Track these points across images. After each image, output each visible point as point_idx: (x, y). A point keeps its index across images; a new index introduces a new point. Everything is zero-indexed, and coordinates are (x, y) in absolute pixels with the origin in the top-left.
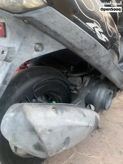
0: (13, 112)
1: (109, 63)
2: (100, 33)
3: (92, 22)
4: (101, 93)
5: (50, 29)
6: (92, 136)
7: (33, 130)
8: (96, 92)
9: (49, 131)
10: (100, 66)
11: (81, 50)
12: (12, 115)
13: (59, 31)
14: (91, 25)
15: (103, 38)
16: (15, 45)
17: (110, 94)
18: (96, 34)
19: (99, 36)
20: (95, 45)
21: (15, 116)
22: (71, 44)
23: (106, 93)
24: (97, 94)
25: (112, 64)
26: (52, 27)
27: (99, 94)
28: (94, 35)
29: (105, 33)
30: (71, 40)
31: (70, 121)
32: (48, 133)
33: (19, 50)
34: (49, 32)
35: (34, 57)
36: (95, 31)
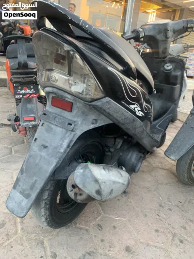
0: (81, 169)
1: (142, 132)
2: (138, 110)
3: (134, 104)
4: (133, 157)
5: (105, 111)
6: (118, 200)
7: (96, 181)
8: (128, 155)
9: (104, 182)
10: (135, 135)
11: (123, 124)
12: (82, 171)
13: (111, 113)
14: (132, 107)
15: (140, 114)
16: (79, 120)
17: (141, 157)
18: (135, 112)
19: (137, 114)
20: (134, 120)
21: (84, 172)
22: (117, 120)
23: (137, 157)
24: (129, 157)
25: (145, 132)
26: (108, 111)
27: (131, 157)
28: (133, 112)
29: (142, 110)
30: (118, 118)
31: (113, 178)
32: (103, 184)
33: (82, 124)
34: (105, 114)
35: (90, 128)
36: (135, 110)
